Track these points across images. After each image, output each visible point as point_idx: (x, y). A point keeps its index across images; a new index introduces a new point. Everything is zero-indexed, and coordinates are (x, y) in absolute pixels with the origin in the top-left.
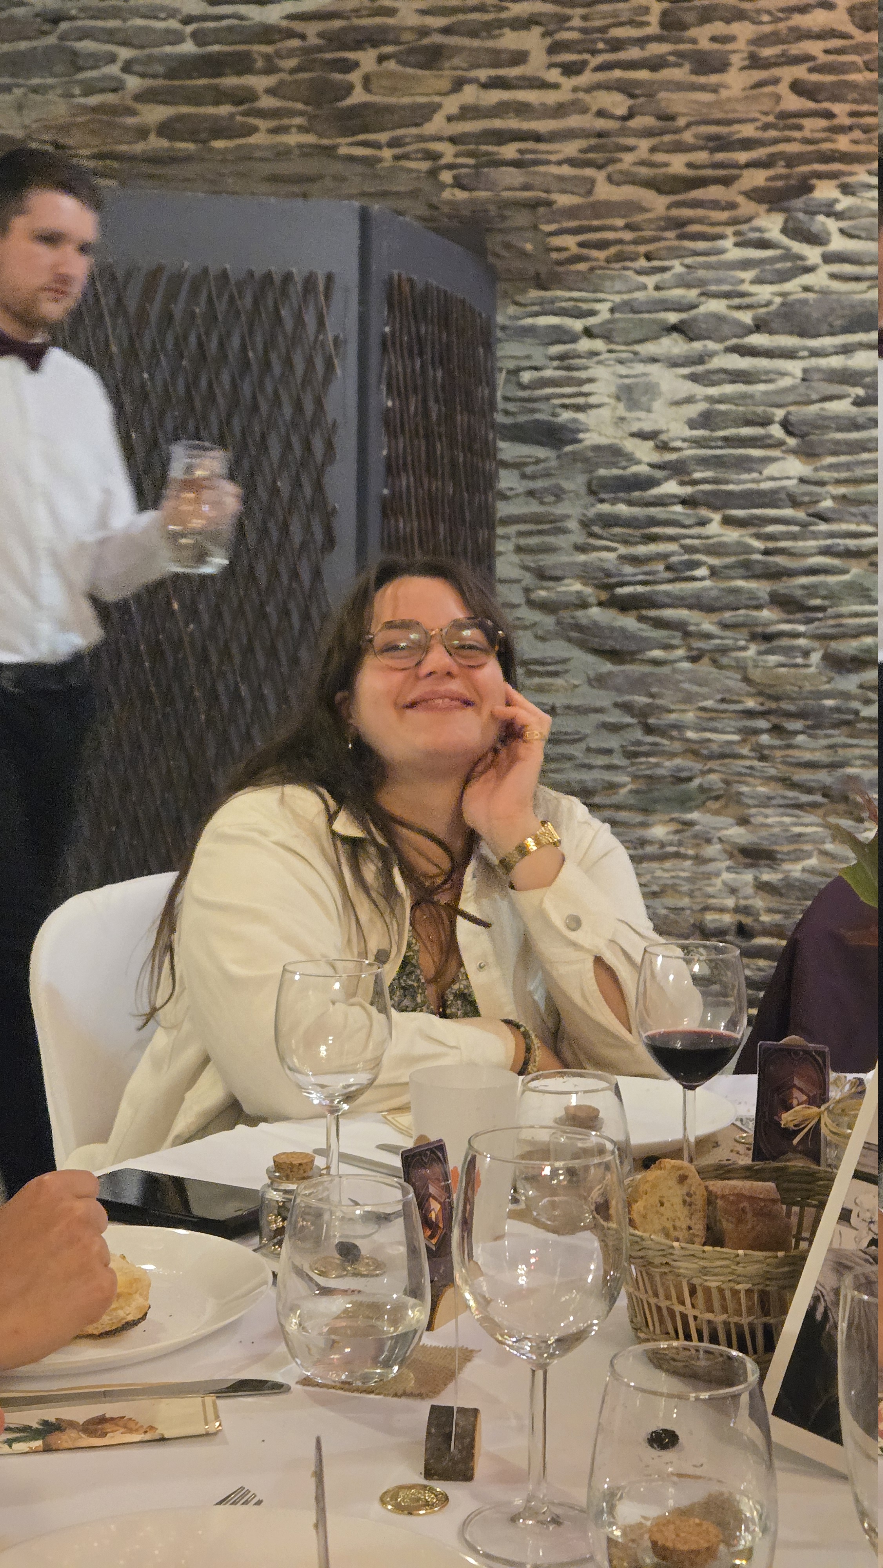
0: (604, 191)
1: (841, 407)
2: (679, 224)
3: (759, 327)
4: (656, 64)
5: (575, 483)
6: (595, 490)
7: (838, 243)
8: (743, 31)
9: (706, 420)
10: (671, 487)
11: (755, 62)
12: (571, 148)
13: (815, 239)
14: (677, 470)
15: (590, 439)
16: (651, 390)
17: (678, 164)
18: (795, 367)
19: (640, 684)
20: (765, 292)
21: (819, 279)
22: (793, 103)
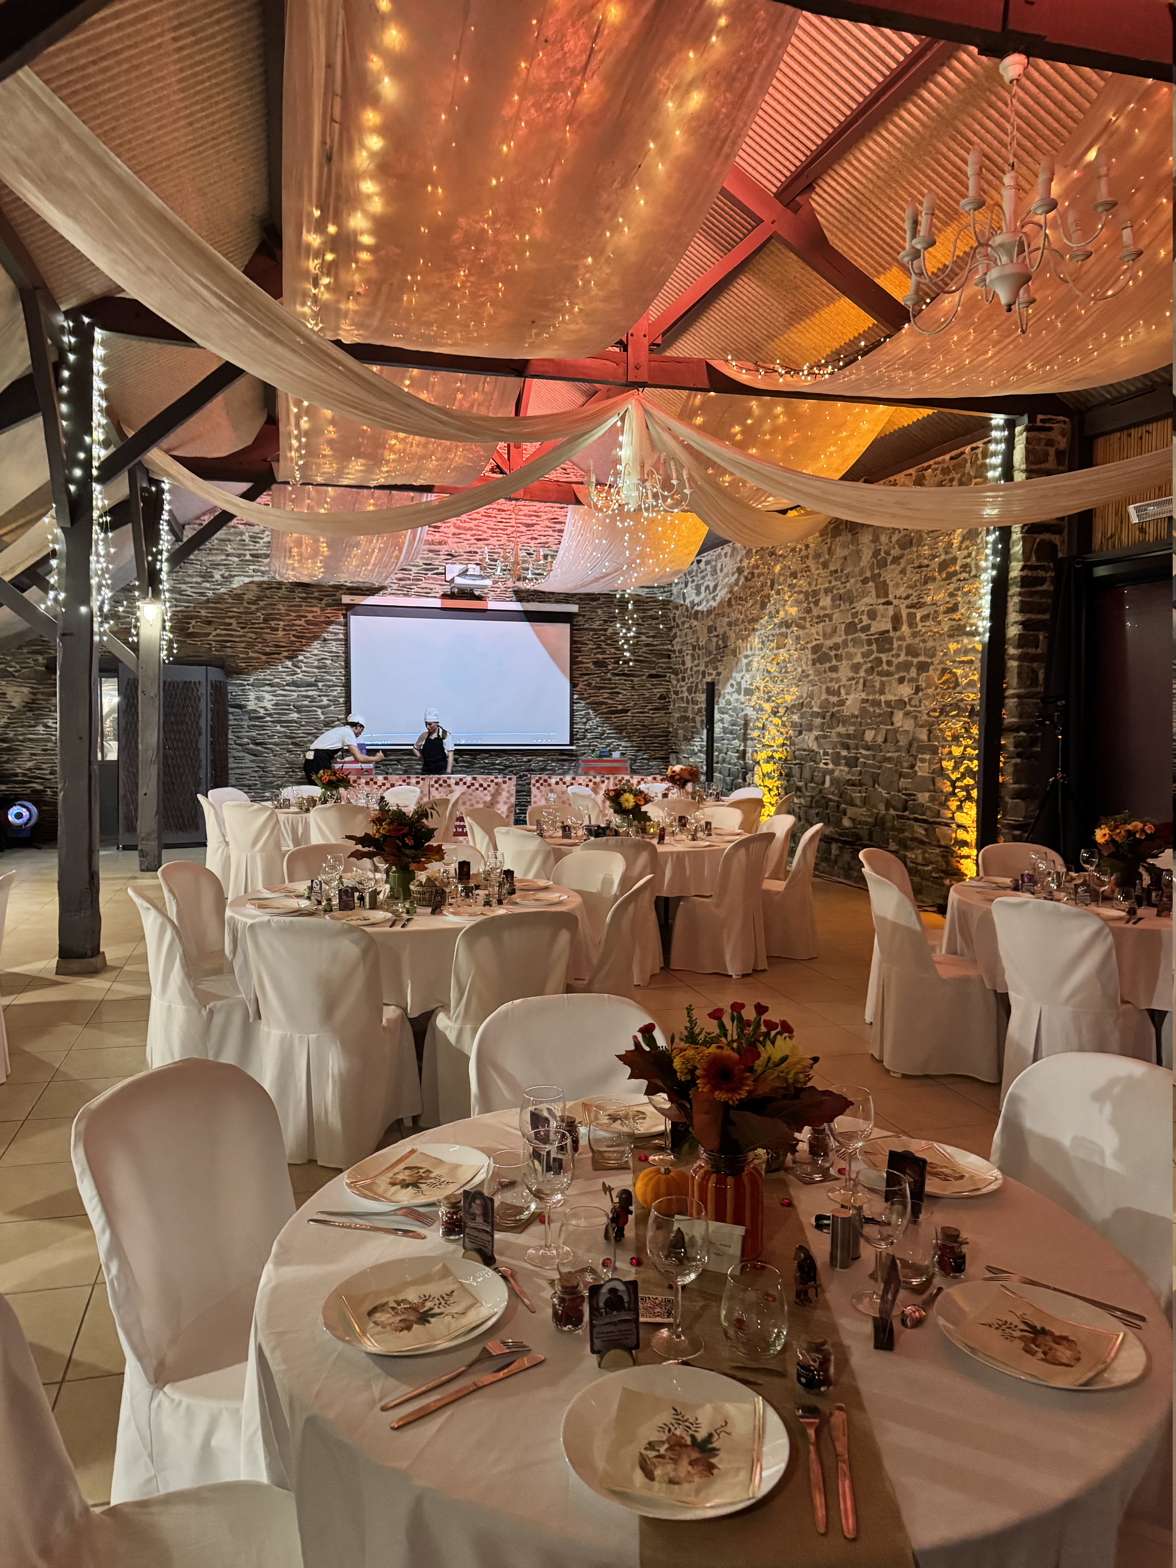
0: (251, 654)
1: (306, 703)
2: (268, 662)
3: (288, 685)
4: (262, 628)
5: (246, 717)
6: (251, 719)
7: (304, 669)
8: (282, 623)
9: (276, 705)
10: (268, 719)
11: (284, 630)
12: (243, 645)
13: (299, 668)
14: (270, 715)
15: (249, 708)
16: (263, 698)
17: (268, 650)
18: (296, 694)
19: (262, 762)
20: (288, 678)
21: (300, 676)
22: (293, 639)
